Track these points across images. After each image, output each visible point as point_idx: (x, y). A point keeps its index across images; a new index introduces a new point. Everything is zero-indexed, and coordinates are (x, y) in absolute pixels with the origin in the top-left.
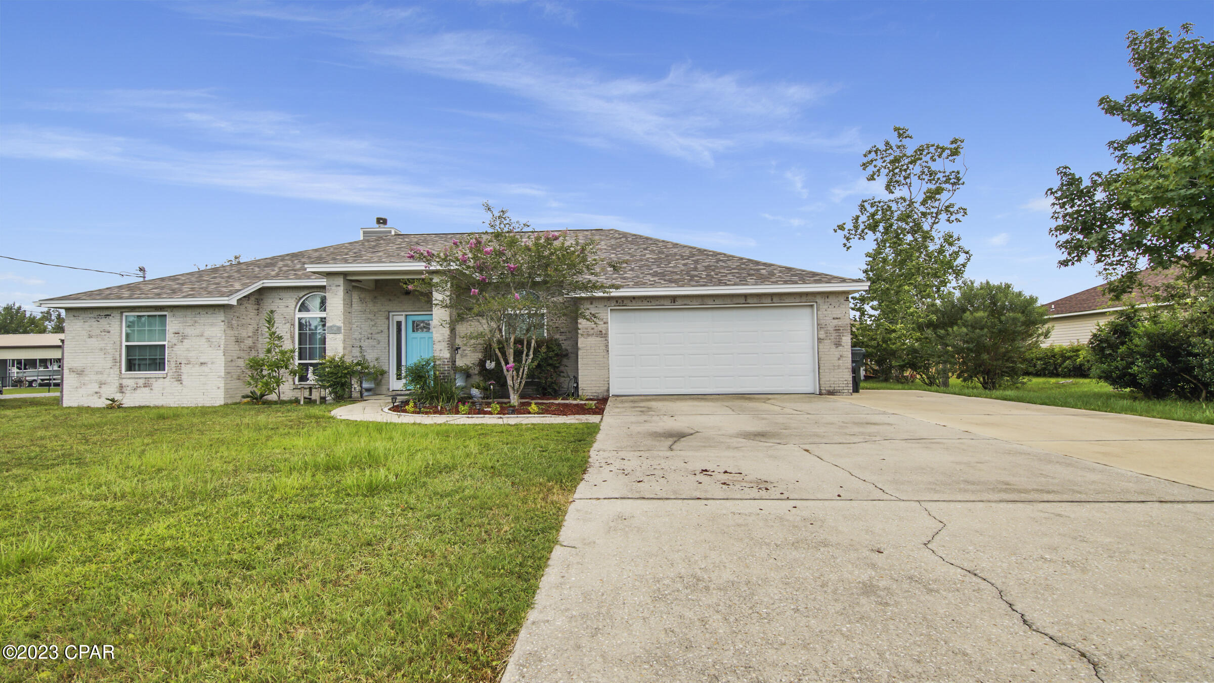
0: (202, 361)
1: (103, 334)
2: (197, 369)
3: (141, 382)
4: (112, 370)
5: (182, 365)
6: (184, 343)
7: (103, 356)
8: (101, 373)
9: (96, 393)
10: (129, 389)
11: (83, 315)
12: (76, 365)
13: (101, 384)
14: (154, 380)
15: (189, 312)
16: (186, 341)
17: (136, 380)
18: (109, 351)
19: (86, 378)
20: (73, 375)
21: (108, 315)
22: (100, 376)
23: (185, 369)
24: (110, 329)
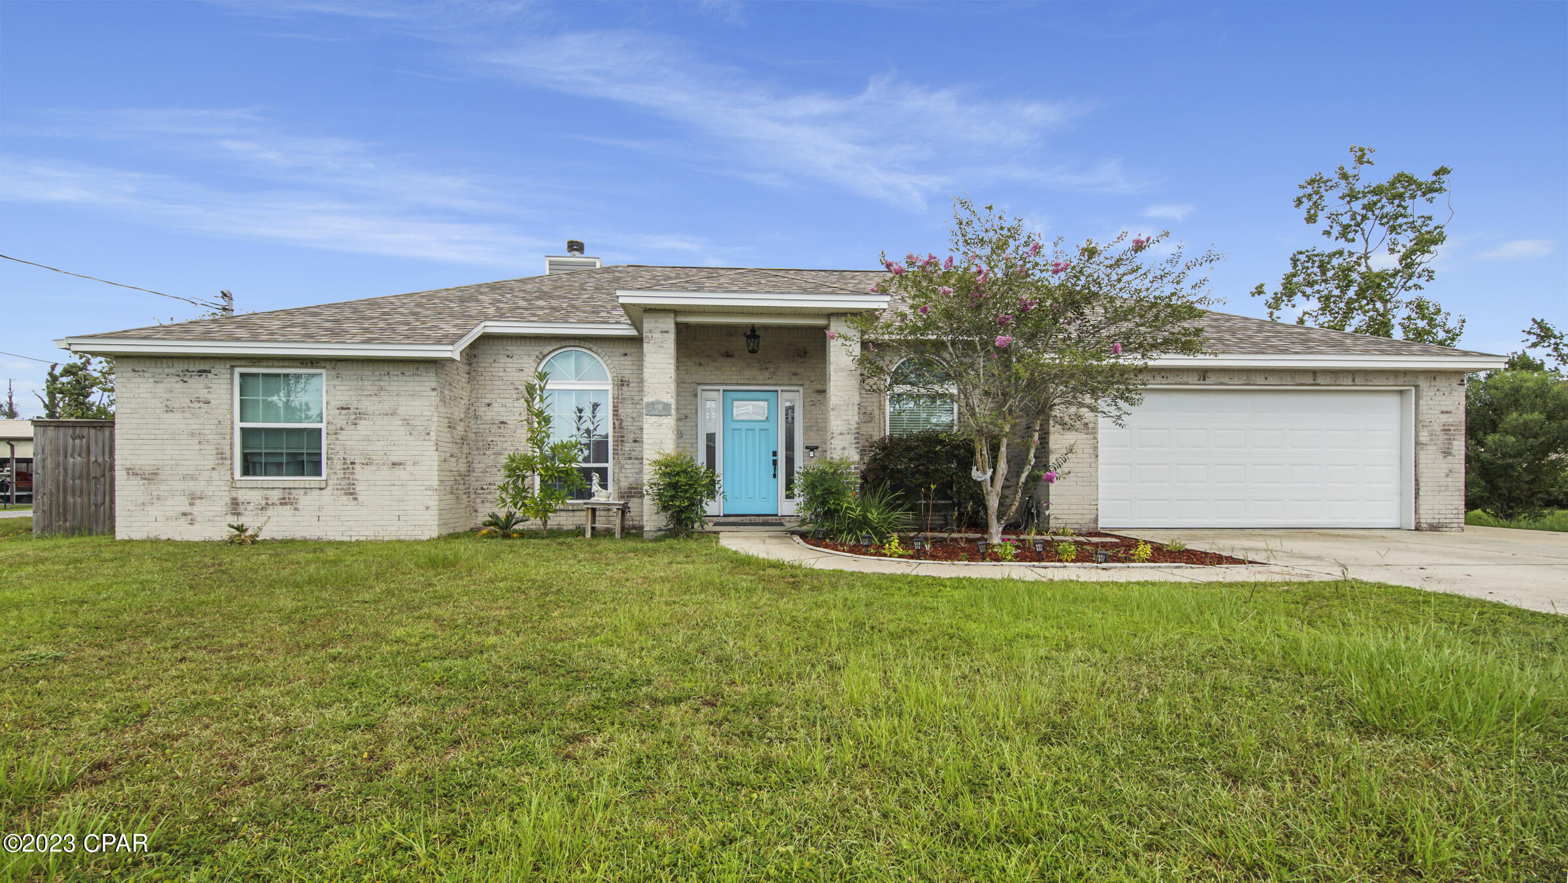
0: (395, 459)
1: (196, 405)
2: (385, 472)
3: (275, 496)
4: (215, 474)
5: (357, 467)
6: (359, 427)
7: (197, 447)
8: (193, 478)
9: (185, 514)
10: (250, 507)
11: (153, 369)
12: (139, 462)
13: (194, 498)
14: (302, 492)
15: (367, 371)
16: (362, 422)
17: (265, 492)
18: (209, 437)
19: (163, 487)
20: (135, 481)
21: (205, 371)
22: (191, 483)
23: (360, 473)
24: (210, 396)
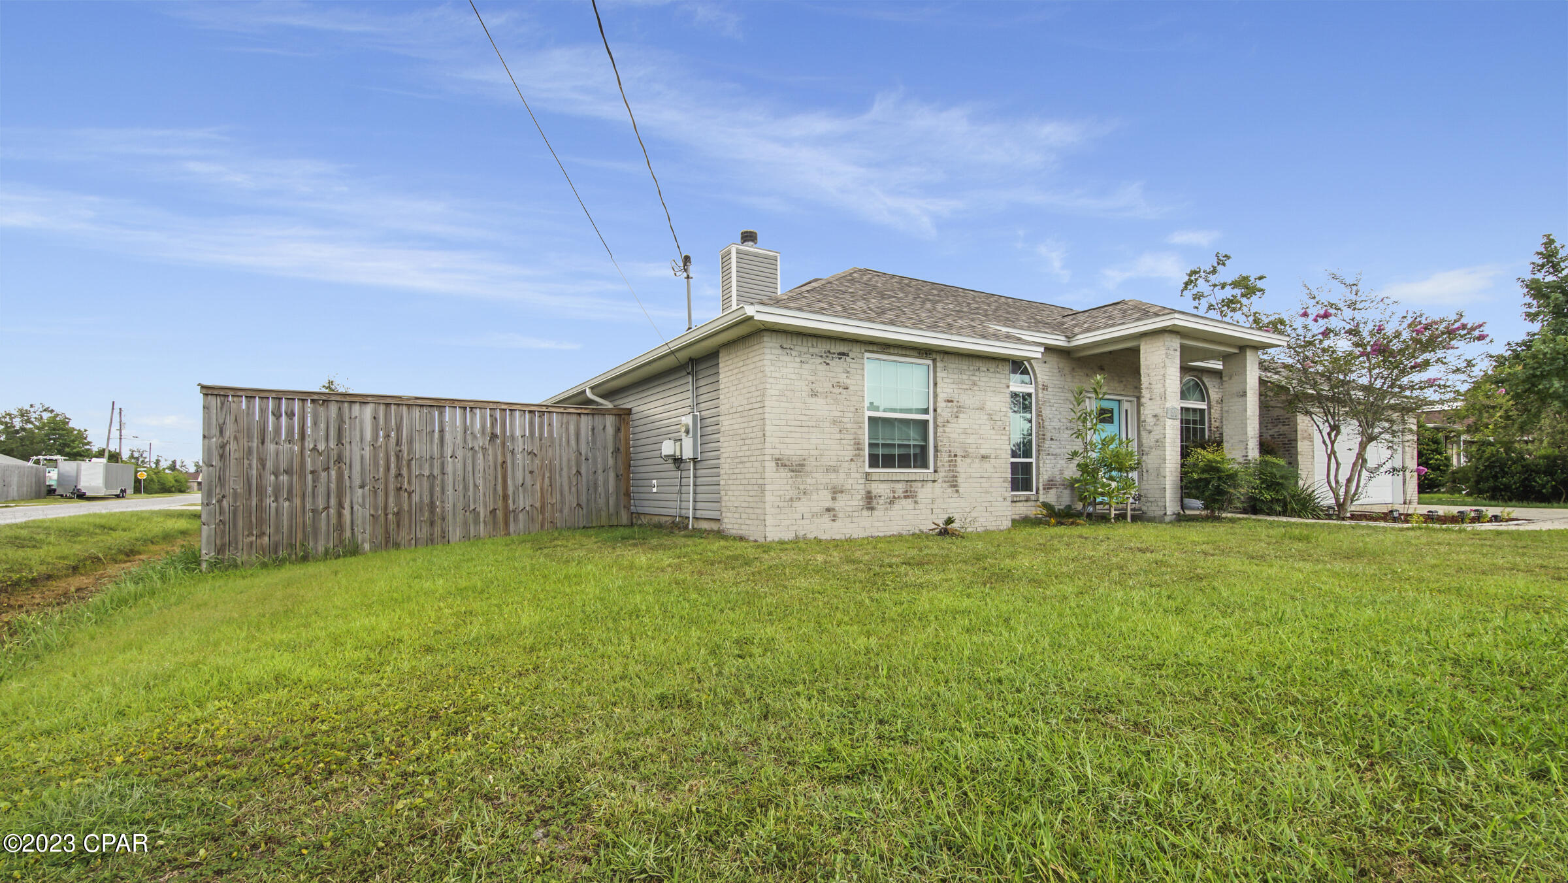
0: (983, 452)
1: (837, 390)
2: (977, 465)
3: (900, 488)
4: (853, 465)
5: (958, 459)
6: (960, 421)
7: (838, 436)
8: (835, 470)
9: (828, 510)
10: (881, 502)
11: (800, 347)
12: (788, 452)
13: (836, 492)
14: (920, 484)
15: (964, 364)
16: (961, 415)
17: (893, 485)
18: (848, 426)
19: (809, 481)
20: (784, 474)
21: (844, 354)
22: (833, 476)
23: (962, 466)
24: (848, 381)
